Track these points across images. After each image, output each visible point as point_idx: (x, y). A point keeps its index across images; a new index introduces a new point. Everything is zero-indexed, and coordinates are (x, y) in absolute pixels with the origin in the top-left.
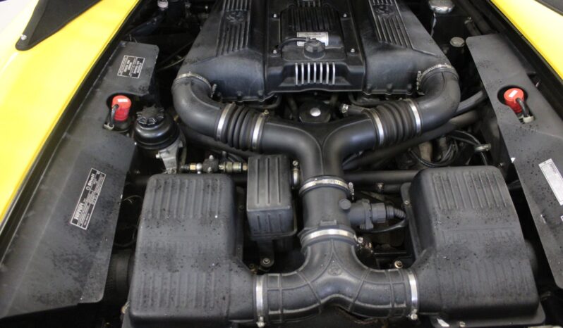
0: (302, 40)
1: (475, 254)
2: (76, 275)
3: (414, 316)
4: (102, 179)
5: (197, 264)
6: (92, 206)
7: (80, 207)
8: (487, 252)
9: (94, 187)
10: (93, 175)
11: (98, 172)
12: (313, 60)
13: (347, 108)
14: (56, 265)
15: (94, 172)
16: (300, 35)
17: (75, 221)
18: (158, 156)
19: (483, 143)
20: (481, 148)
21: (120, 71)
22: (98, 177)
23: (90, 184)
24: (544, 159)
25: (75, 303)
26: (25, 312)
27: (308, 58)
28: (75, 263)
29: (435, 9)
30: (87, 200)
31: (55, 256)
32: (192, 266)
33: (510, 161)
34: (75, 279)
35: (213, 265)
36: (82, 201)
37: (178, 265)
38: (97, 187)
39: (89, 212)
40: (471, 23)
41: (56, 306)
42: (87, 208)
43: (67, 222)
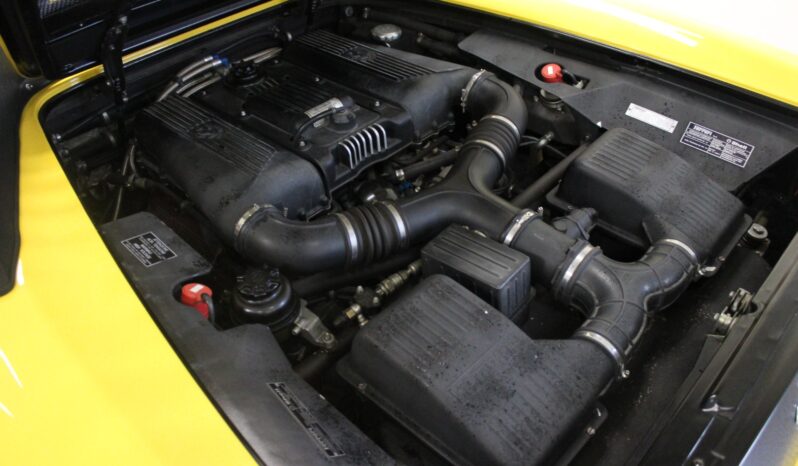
0: (316, 118)
4: (287, 389)
5: (523, 370)
9: (294, 403)
10: (278, 390)
11: (277, 384)
12: (352, 131)
13: (402, 173)
15: (273, 386)
16: (312, 113)
18: (296, 331)
19: (540, 136)
20: (543, 142)
22: (283, 390)
23: (288, 403)
24: (626, 107)
27: (344, 132)
29: (386, 38)
32: (521, 375)
33: (598, 127)
35: (536, 357)
37: (508, 385)
38: (295, 400)
40: (424, 38)
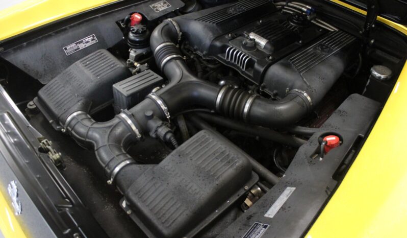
1: (168, 184)
2: (46, 68)
3: (110, 182)
4: (94, 42)
6: (79, 48)
7: (73, 45)
8: (176, 188)
9: (88, 42)
10: (92, 37)
11: (95, 38)
12: (244, 51)
14: (42, 58)
15: (93, 36)
16: (252, 35)
17: (66, 49)
18: (130, 50)
21: (153, 5)
22: (93, 40)
23: (87, 40)
25: (36, 78)
26: (15, 64)
28: (51, 64)
30: (78, 45)
31: (45, 54)
34: (45, 70)
36: (76, 44)
38: (89, 43)
39: (75, 50)
41: (28, 73)
42: (76, 48)
43: (62, 47)
